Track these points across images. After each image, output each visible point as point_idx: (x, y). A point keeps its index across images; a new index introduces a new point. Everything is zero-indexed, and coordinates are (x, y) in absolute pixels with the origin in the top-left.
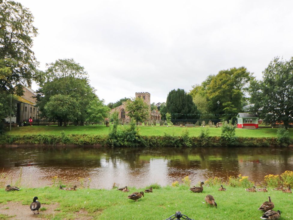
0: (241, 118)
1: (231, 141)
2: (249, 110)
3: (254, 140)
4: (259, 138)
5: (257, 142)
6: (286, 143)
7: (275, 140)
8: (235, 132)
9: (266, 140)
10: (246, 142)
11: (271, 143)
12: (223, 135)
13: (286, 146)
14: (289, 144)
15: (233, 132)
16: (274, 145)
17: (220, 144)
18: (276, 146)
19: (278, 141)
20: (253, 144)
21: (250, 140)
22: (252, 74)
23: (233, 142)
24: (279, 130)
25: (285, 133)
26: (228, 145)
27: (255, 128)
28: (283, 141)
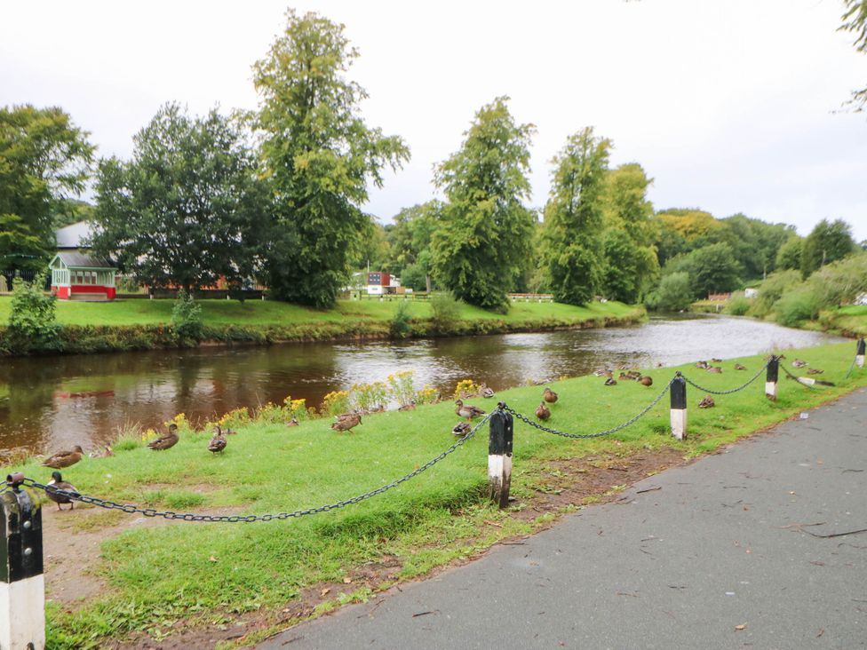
0: (66, 270)
1: (44, 337)
2: (89, 246)
3: (111, 332)
4: (123, 326)
5: (119, 339)
6: (192, 338)
7: (166, 330)
8: (54, 312)
9: (143, 331)
10: (88, 339)
11: (156, 338)
12: (17, 321)
13: (193, 346)
14: (199, 340)
15: (48, 312)
16: (164, 344)
17: (6, 350)
18: (167, 348)
19: (173, 334)
20: (107, 344)
21: (100, 334)
22: (86, 134)
23: (49, 340)
24: (178, 304)
25: (194, 311)
26: (31, 351)
27: (106, 298)
28: (187, 332)
